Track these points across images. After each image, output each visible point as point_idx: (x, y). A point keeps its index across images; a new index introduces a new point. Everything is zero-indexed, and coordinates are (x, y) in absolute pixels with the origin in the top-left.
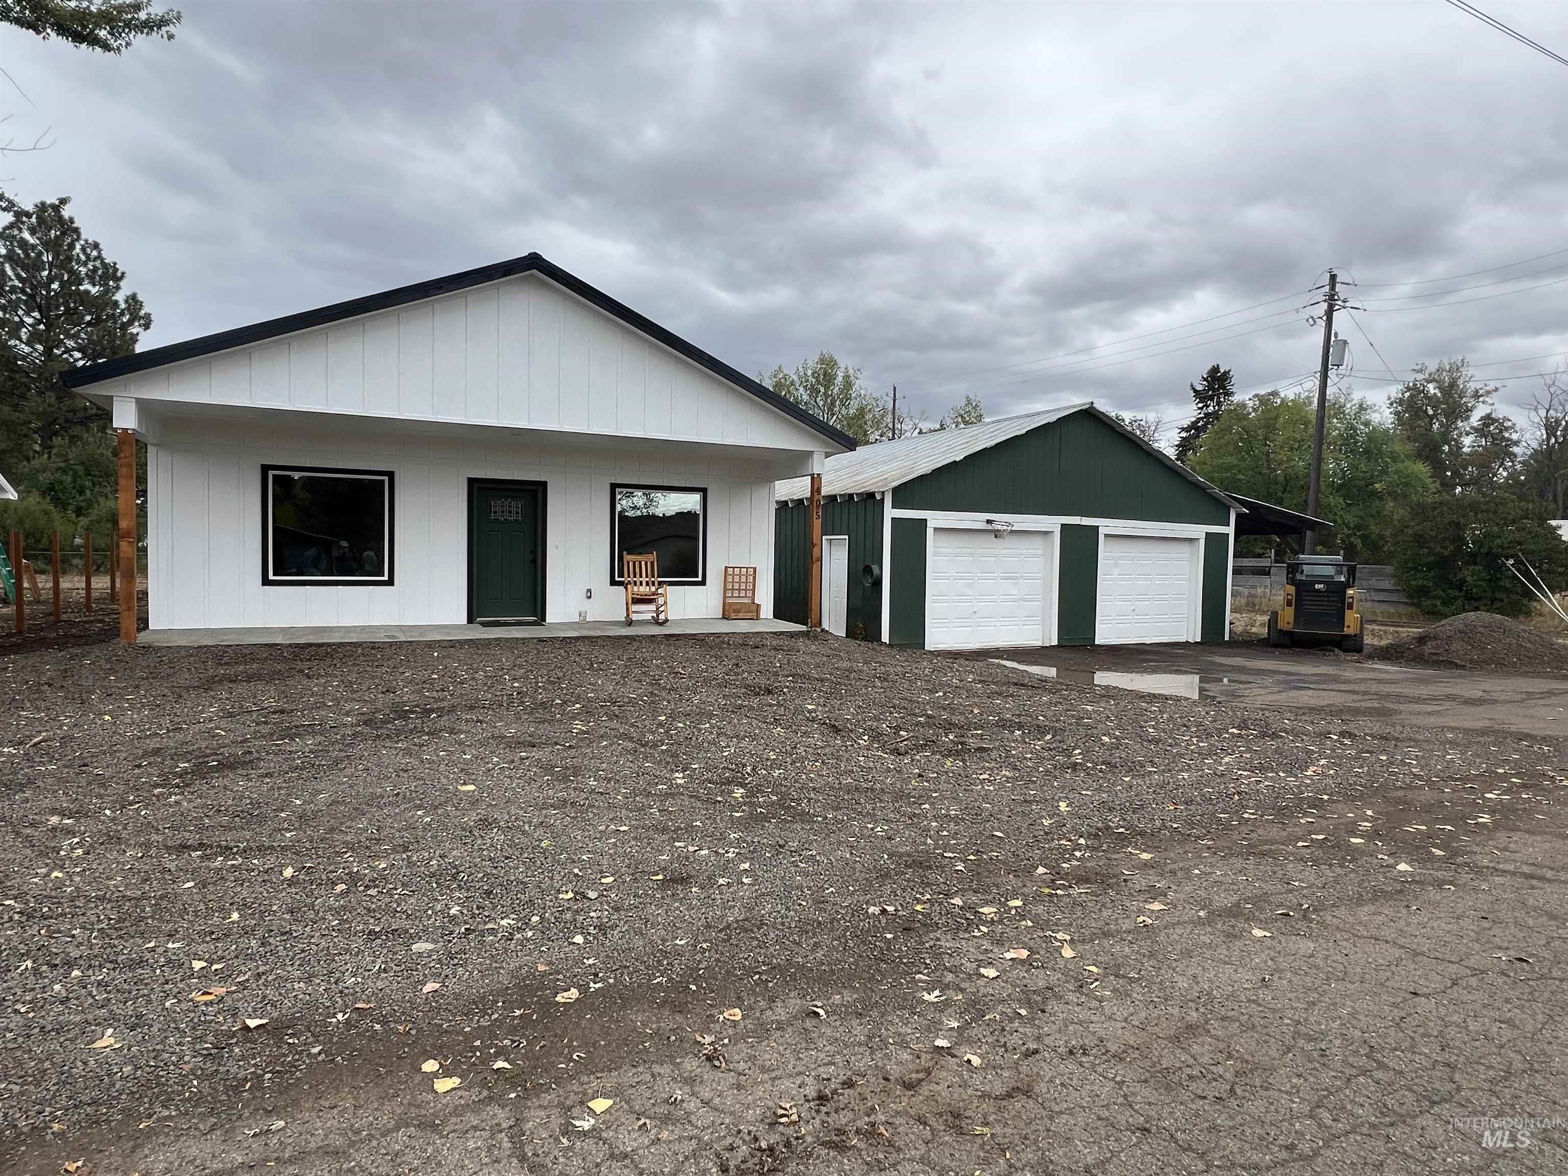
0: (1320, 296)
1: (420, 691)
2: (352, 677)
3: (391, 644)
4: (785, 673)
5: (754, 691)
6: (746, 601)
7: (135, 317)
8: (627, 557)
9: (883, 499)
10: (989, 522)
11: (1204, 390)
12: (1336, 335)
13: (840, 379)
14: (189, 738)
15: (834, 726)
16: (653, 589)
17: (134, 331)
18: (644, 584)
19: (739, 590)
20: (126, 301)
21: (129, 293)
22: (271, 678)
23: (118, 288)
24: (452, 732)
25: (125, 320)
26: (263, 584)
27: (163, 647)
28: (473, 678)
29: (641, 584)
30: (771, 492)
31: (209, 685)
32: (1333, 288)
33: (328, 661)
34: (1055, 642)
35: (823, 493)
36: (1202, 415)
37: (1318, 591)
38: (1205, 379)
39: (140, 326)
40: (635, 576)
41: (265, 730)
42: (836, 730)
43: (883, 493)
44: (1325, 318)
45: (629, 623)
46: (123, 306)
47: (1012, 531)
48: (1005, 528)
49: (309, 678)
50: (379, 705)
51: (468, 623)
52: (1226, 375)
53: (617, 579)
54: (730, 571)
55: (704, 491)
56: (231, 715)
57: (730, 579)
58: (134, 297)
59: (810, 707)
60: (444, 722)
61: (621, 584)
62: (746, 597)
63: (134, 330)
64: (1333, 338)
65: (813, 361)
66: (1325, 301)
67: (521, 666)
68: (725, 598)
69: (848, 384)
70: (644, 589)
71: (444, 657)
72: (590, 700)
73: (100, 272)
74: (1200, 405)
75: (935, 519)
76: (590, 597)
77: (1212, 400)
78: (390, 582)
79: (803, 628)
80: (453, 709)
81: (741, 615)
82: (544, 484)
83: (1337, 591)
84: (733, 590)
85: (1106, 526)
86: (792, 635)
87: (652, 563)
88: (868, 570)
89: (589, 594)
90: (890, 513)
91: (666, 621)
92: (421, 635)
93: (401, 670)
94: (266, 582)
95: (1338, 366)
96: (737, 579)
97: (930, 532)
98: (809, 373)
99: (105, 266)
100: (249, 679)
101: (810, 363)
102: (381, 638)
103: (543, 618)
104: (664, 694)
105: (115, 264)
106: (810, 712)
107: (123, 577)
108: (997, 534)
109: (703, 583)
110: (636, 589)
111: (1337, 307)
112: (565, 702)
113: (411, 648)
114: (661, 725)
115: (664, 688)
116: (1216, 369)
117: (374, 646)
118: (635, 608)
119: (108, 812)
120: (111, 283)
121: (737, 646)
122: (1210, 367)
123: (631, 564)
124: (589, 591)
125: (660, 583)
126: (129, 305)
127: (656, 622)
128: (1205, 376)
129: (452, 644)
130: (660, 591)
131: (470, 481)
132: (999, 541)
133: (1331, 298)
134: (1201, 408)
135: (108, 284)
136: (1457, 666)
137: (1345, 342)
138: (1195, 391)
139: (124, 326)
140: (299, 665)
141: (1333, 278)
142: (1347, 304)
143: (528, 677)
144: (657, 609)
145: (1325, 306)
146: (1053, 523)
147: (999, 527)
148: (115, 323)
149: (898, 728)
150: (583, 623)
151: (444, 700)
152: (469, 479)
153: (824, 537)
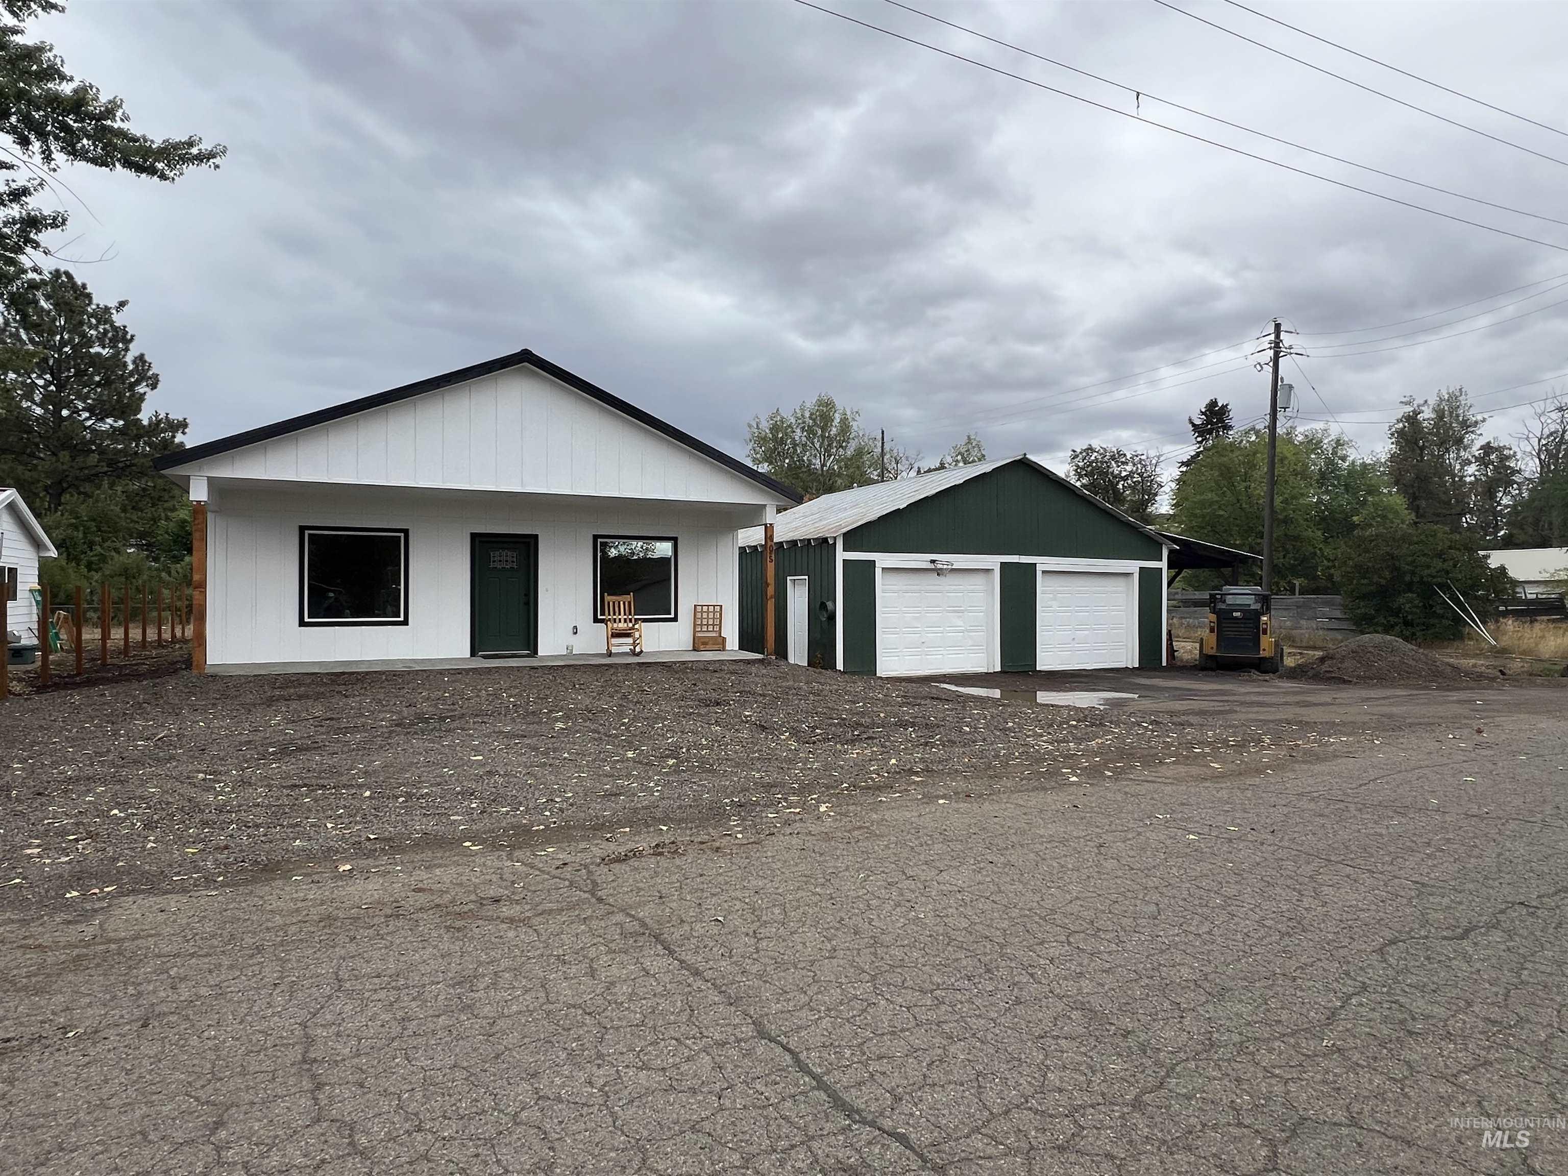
0: (1265, 343)
1: (436, 705)
2: (381, 696)
3: (409, 673)
4: (735, 690)
5: (706, 703)
6: (714, 634)
7: (143, 377)
8: (608, 598)
9: (835, 543)
10: (933, 562)
11: (1203, 424)
12: (1282, 378)
13: (837, 421)
14: (268, 735)
15: (763, 726)
16: (630, 625)
17: (142, 391)
18: (622, 621)
19: (708, 625)
20: (134, 362)
21: (137, 354)
22: (318, 697)
23: (127, 350)
24: (463, 729)
25: (133, 380)
26: (300, 626)
27: (227, 676)
28: (478, 696)
29: (620, 621)
30: (734, 539)
31: (270, 702)
32: (1278, 336)
33: (359, 686)
34: (998, 669)
35: (775, 540)
36: (1202, 449)
37: (1236, 618)
38: (1203, 413)
39: (147, 385)
40: (614, 614)
41: (323, 730)
42: (764, 728)
43: (835, 538)
44: (1271, 364)
45: (610, 654)
46: (131, 367)
47: (953, 570)
48: (945, 567)
49: (346, 697)
50: (405, 715)
51: (471, 656)
52: (1224, 409)
53: (599, 617)
54: (699, 609)
55: (675, 540)
56: (294, 722)
57: (699, 615)
58: (141, 358)
59: (747, 713)
60: (456, 724)
61: (602, 621)
62: (713, 631)
63: (141, 389)
64: (1280, 383)
65: (811, 402)
66: (1270, 348)
67: (516, 687)
68: (695, 632)
69: (845, 427)
70: (622, 625)
71: (454, 682)
72: (570, 709)
73: (110, 335)
74: (1199, 439)
75: (883, 560)
76: (576, 633)
77: (1211, 434)
78: (405, 623)
79: (760, 656)
80: (462, 716)
81: (708, 647)
82: (537, 536)
83: (1252, 617)
84: (701, 625)
85: (1044, 563)
86: (748, 662)
87: (630, 603)
88: (823, 606)
89: (575, 631)
90: (841, 555)
91: (642, 651)
92: (433, 665)
93: (420, 691)
94: (302, 623)
95: (1285, 408)
96: (705, 615)
97: (878, 571)
98: (807, 415)
99: (115, 329)
100: (300, 697)
101: (808, 405)
102: (399, 668)
103: (536, 652)
104: (631, 705)
105: (125, 327)
106: (746, 717)
107: (195, 620)
108: (939, 572)
109: (675, 619)
110: (615, 625)
111: (1282, 354)
112: (550, 711)
113: (425, 675)
114: (623, 724)
115: (632, 701)
116: (1214, 403)
117: (395, 674)
118: (615, 641)
119: (234, 772)
120: (120, 345)
121: (698, 671)
122: (1207, 401)
123: (611, 604)
124: (575, 627)
125: (636, 620)
126: (137, 366)
127: (634, 653)
128: (1203, 410)
129: (459, 672)
130: (637, 626)
131: (473, 536)
132: (942, 578)
133: (1277, 345)
134: (1201, 442)
135: (117, 347)
136: (1345, 682)
137: (1291, 387)
138: (1194, 425)
139: (132, 386)
140: (338, 688)
141: (1278, 327)
142: (1292, 351)
143: (521, 695)
144: (634, 642)
145: (1271, 353)
146: (994, 561)
147: (941, 566)
148: (123, 383)
149: (814, 728)
150: (570, 655)
151: (455, 710)
152: (472, 534)
153: (789, 578)
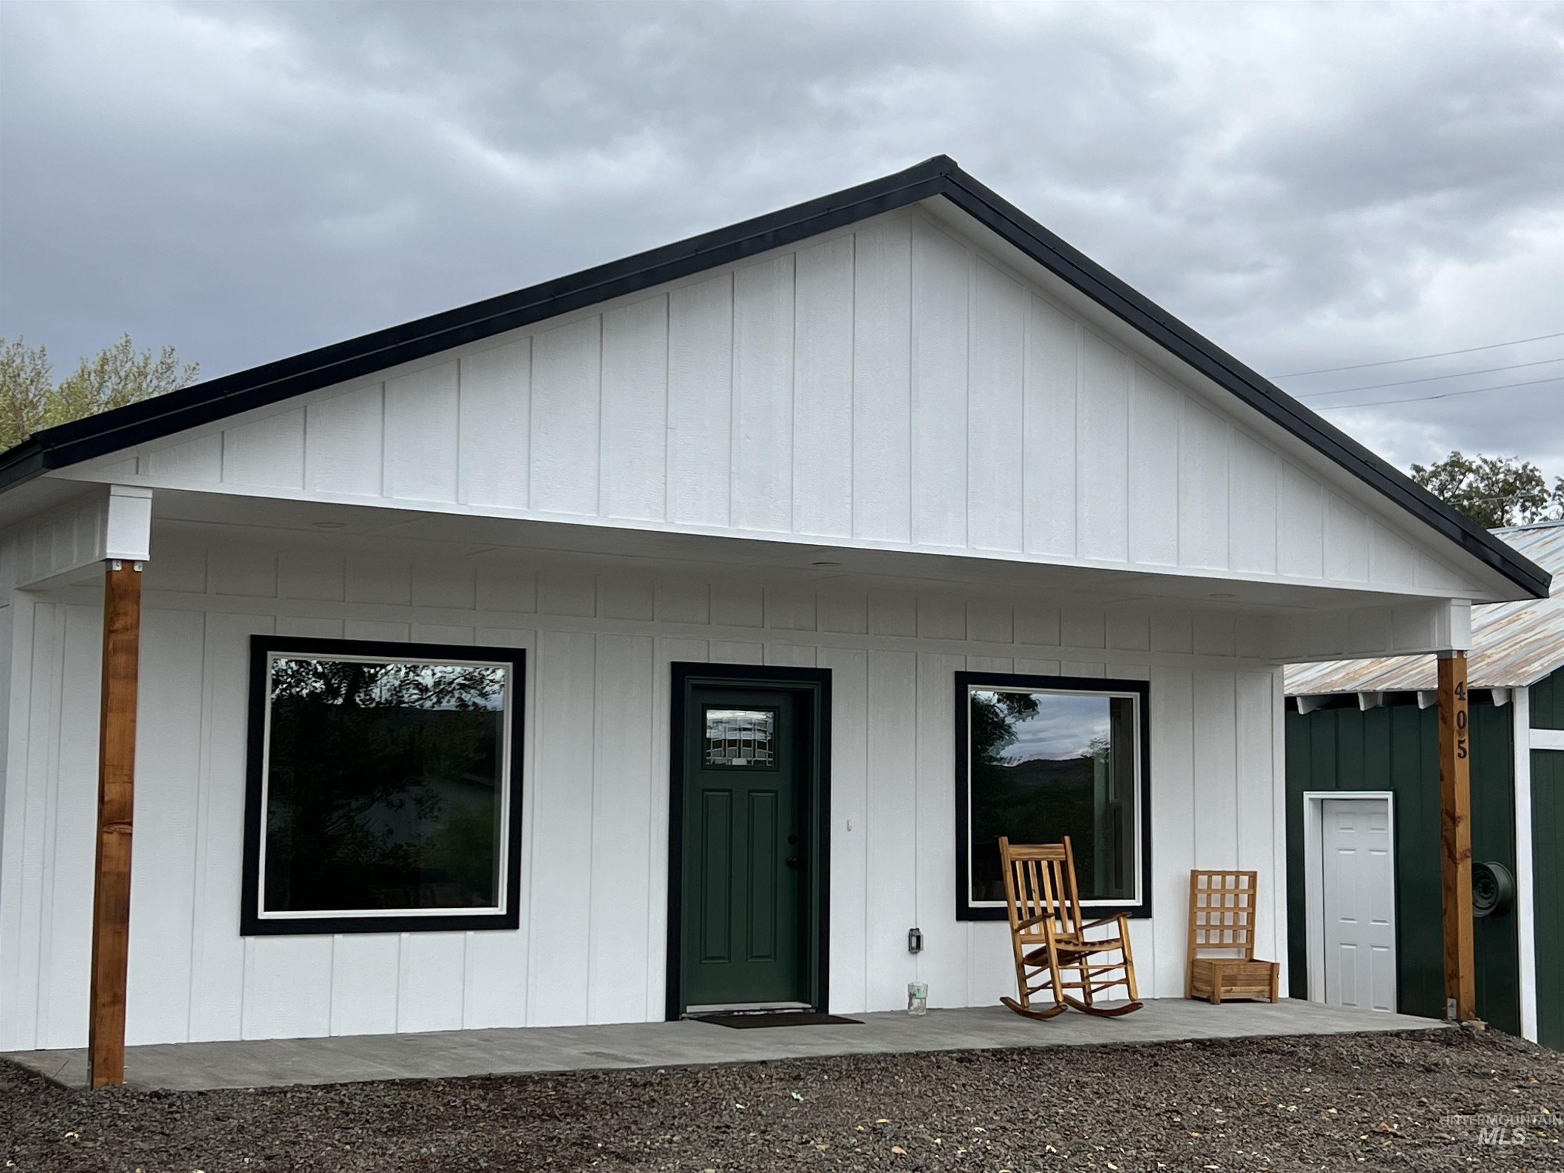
6: (1231, 955)
8: (1011, 851)
9: (1511, 707)
18: (1052, 915)
19: (1222, 928)
26: (244, 933)
30: (1274, 682)
43: (1511, 694)
51: (669, 1017)
53: (973, 903)
54: (1203, 879)
55: (1141, 689)
61: (976, 915)
62: (1234, 944)
68: (1192, 947)
70: (1052, 929)
76: (917, 949)
78: (510, 921)
81: (1231, 992)
82: (824, 677)
84: (1208, 928)
87: (1064, 864)
89: (915, 942)
90: (1528, 739)
94: (250, 926)
96: (1215, 901)
103: (822, 1007)
109: (1145, 912)
124: (915, 933)
130: (1084, 933)
131: (677, 669)
152: (674, 665)
153: (1307, 795)
